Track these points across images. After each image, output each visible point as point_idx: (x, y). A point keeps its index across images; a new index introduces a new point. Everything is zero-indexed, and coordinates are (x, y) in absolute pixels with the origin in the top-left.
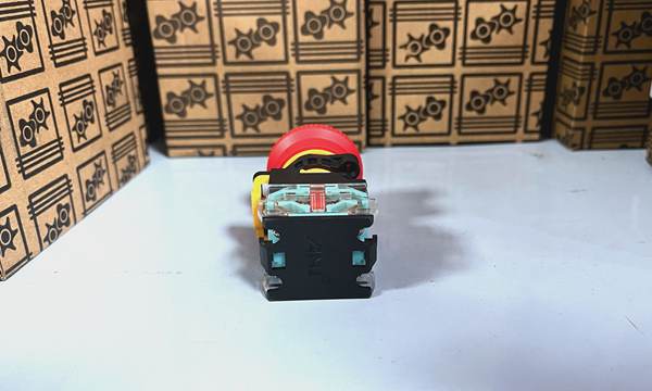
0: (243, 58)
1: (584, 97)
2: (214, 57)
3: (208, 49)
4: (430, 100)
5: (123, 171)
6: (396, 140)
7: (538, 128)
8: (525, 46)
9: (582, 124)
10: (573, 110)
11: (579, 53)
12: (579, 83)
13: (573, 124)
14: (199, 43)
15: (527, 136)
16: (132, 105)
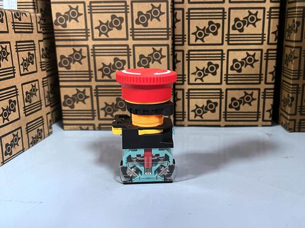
0: (106, 78)
1: (294, 103)
2: (90, 77)
3: (87, 73)
4: (208, 102)
6: (190, 123)
7: (271, 119)
8: (261, 74)
9: (294, 117)
10: (289, 110)
11: (290, 78)
12: (291, 95)
13: (289, 117)
15: (264, 123)
16: (43, 102)
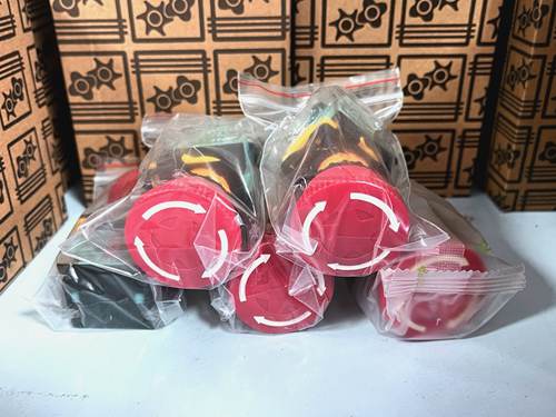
1: (519, 160)
2: (133, 115)
3: (127, 106)
5: (38, 239)
7: (470, 184)
8: (459, 103)
9: (516, 187)
10: (507, 173)
11: (516, 115)
12: (514, 147)
13: (506, 186)
14: (115, 100)
15: (457, 192)
16: (47, 167)
